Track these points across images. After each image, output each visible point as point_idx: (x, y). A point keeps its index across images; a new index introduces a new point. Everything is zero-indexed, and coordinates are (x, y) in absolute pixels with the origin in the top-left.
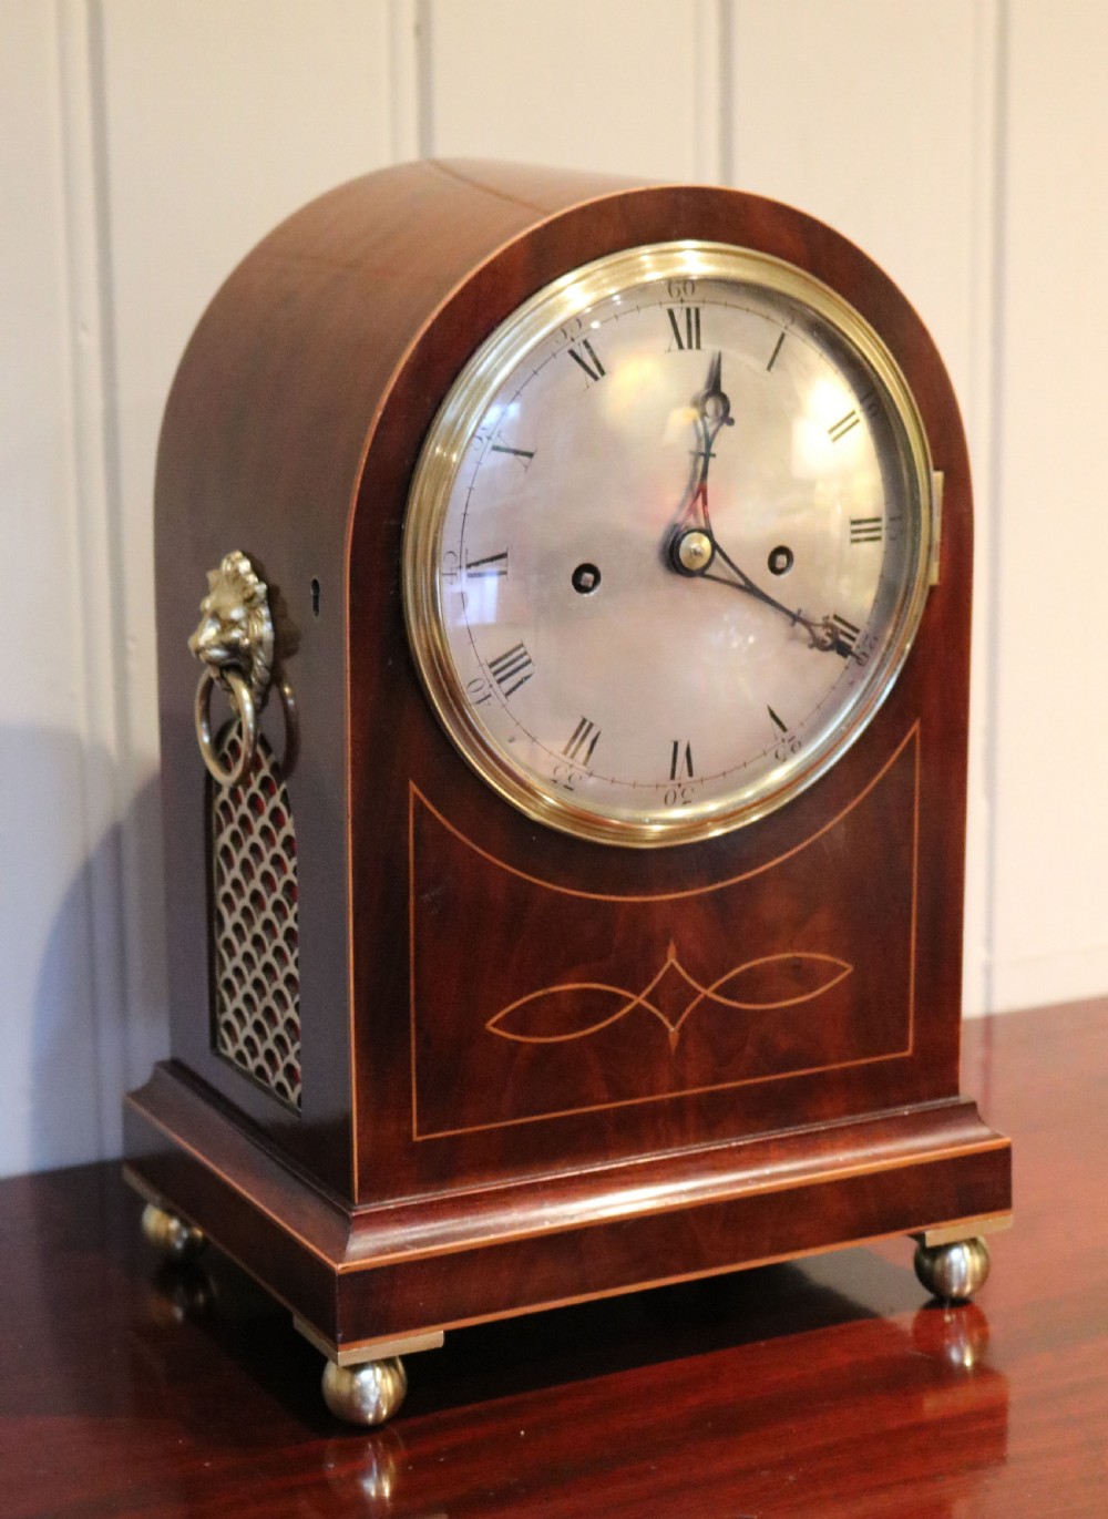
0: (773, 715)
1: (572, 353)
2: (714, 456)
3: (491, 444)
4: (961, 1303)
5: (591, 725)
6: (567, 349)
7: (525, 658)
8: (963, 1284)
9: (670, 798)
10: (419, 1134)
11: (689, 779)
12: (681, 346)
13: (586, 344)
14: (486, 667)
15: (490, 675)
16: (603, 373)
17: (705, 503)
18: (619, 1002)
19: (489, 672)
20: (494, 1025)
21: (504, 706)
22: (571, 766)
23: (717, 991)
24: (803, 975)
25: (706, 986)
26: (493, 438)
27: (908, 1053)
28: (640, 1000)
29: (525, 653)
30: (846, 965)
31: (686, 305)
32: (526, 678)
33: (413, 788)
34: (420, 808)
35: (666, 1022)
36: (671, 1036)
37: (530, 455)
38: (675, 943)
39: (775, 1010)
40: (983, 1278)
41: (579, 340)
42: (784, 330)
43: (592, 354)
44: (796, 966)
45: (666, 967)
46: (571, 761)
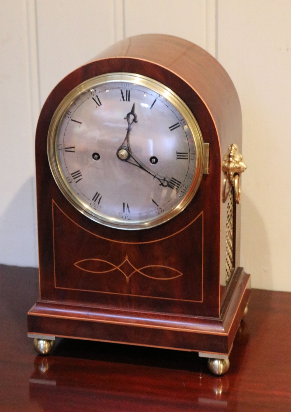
0: (153, 201)
1: (93, 98)
3: (71, 119)
5: (99, 194)
6: (92, 97)
7: (80, 174)
9: (124, 217)
10: (56, 286)
11: (129, 213)
12: (124, 100)
13: (97, 96)
16: (101, 104)
18: (112, 267)
19: (71, 176)
20: (76, 264)
21: (75, 185)
22: (95, 204)
23: (140, 271)
24: (168, 273)
25: (138, 268)
26: (72, 117)
27: (202, 302)
28: (118, 268)
29: (80, 173)
30: (181, 273)
31: (126, 89)
32: (81, 179)
33: (53, 201)
34: (55, 206)
35: (125, 275)
36: (127, 280)
37: (81, 123)
38: (128, 255)
39: (158, 280)
41: (95, 95)
42: (156, 99)
43: (98, 99)
44: (165, 270)
45: (125, 261)
46: (95, 202)
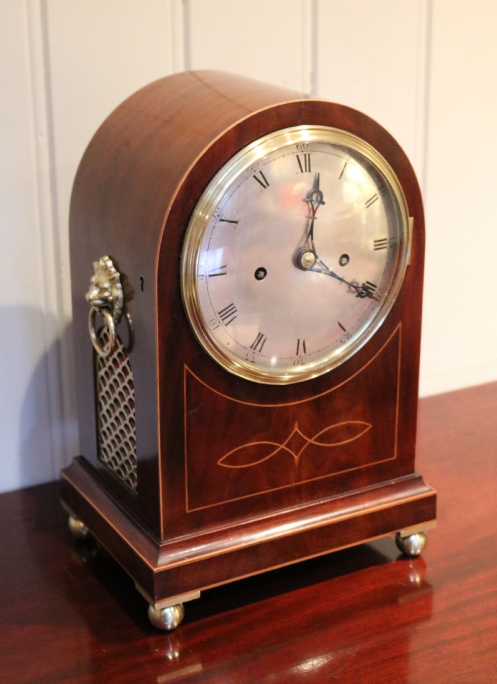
0: (340, 325)
1: (255, 177)
2: (316, 218)
3: (219, 218)
4: (416, 557)
5: (263, 335)
6: (253, 175)
7: (234, 309)
8: (416, 550)
9: (296, 362)
11: (304, 354)
12: (302, 171)
13: (261, 173)
14: (217, 314)
15: (219, 318)
16: (268, 185)
17: (312, 239)
18: (276, 447)
19: (218, 316)
20: (221, 462)
21: (225, 330)
22: (254, 353)
23: (315, 440)
24: (351, 430)
25: (311, 438)
26: (220, 215)
27: (394, 458)
28: (283, 446)
29: (234, 307)
30: (369, 425)
31: (304, 153)
32: (235, 318)
33: (186, 367)
34: (188, 375)
35: (293, 454)
36: (295, 460)
37: (236, 222)
38: (297, 422)
39: (341, 446)
40: (425, 547)
41: (258, 171)
42: (346, 161)
43: (263, 177)
44: (348, 427)
45: (294, 432)
46: (254, 351)
